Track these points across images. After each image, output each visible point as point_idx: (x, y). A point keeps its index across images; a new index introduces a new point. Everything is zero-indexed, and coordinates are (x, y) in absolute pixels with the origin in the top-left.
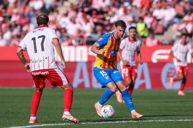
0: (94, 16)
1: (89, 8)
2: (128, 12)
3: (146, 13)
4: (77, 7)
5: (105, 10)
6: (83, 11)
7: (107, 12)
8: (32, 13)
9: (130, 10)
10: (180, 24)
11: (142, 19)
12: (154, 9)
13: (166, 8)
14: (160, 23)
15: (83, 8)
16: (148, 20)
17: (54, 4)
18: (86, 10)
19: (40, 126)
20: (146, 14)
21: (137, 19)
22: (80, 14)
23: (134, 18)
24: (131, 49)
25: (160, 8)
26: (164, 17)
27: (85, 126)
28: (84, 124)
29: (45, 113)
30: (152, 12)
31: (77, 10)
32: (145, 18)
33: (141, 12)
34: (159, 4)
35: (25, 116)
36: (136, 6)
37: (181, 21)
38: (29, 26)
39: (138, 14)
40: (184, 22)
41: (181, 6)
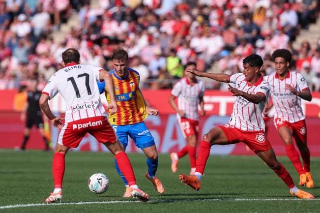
0: (105, 46)
1: (98, 34)
2: (154, 41)
3: (180, 42)
4: (80, 32)
5: (121, 38)
6: (88, 40)
7: (123, 41)
8: (14, 41)
9: (158, 39)
10: (229, 60)
11: (174, 52)
12: (192, 37)
13: (208, 36)
14: (201, 57)
15: (88, 34)
16: (183, 53)
17: (46, 28)
18: (93, 37)
19: (25, 206)
20: (181, 45)
21: (167, 51)
22: (84, 44)
23: (163, 49)
24: (190, 95)
25: (201, 35)
26: (206, 50)
27: (90, 206)
28: (89, 204)
29: (33, 187)
30: (190, 41)
31: (79, 38)
32: (178, 51)
33: (173, 41)
34: (200, 30)
35: (3, 191)
36: (165, 33)
37: (232, 55)
38: (10, 60)
39: (169, 44)
40: (236, 56)
41: (231, 32)
